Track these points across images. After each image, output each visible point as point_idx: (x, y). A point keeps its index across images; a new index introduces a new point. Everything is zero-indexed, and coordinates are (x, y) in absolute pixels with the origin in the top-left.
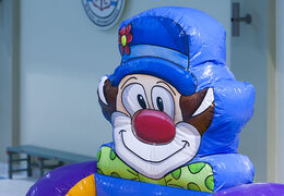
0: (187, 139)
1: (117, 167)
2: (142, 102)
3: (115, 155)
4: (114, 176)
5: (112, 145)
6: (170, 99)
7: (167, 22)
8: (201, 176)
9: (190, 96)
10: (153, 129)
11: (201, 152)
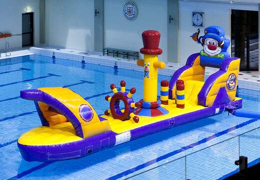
0: (219, 50)
1: (205, 54)
2: (210, 43)
3: (204, 52)
4: (204, 56)
5: (203, 50)
6: (216, 43)
7: (215, 29)
8: (222, 56)
9: (220, 43)
10: (212, 47)
11: (222, 52)
